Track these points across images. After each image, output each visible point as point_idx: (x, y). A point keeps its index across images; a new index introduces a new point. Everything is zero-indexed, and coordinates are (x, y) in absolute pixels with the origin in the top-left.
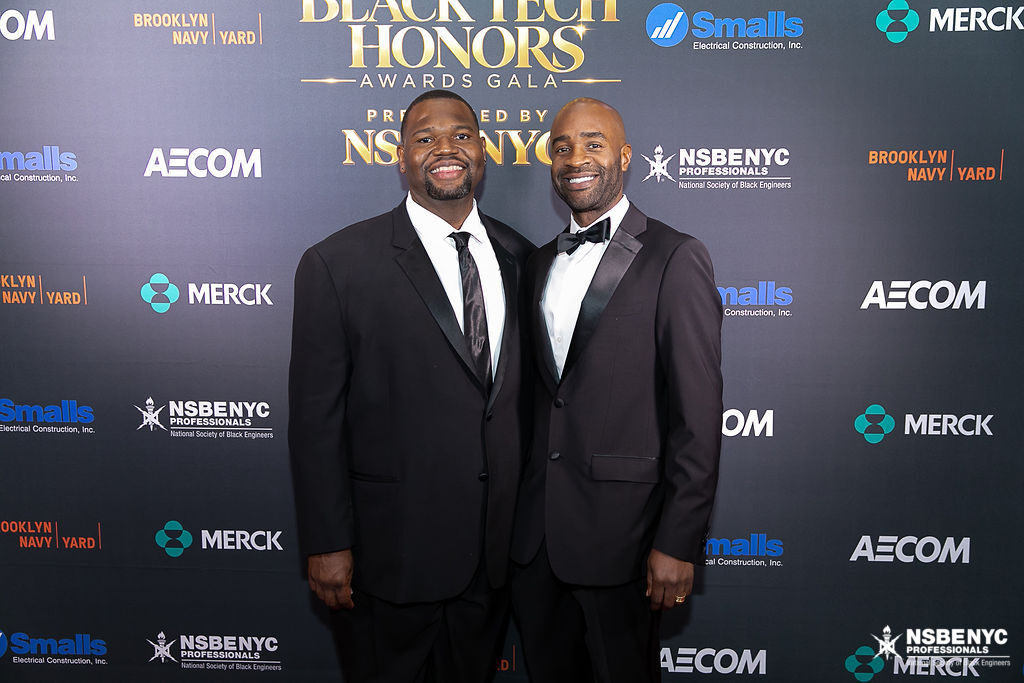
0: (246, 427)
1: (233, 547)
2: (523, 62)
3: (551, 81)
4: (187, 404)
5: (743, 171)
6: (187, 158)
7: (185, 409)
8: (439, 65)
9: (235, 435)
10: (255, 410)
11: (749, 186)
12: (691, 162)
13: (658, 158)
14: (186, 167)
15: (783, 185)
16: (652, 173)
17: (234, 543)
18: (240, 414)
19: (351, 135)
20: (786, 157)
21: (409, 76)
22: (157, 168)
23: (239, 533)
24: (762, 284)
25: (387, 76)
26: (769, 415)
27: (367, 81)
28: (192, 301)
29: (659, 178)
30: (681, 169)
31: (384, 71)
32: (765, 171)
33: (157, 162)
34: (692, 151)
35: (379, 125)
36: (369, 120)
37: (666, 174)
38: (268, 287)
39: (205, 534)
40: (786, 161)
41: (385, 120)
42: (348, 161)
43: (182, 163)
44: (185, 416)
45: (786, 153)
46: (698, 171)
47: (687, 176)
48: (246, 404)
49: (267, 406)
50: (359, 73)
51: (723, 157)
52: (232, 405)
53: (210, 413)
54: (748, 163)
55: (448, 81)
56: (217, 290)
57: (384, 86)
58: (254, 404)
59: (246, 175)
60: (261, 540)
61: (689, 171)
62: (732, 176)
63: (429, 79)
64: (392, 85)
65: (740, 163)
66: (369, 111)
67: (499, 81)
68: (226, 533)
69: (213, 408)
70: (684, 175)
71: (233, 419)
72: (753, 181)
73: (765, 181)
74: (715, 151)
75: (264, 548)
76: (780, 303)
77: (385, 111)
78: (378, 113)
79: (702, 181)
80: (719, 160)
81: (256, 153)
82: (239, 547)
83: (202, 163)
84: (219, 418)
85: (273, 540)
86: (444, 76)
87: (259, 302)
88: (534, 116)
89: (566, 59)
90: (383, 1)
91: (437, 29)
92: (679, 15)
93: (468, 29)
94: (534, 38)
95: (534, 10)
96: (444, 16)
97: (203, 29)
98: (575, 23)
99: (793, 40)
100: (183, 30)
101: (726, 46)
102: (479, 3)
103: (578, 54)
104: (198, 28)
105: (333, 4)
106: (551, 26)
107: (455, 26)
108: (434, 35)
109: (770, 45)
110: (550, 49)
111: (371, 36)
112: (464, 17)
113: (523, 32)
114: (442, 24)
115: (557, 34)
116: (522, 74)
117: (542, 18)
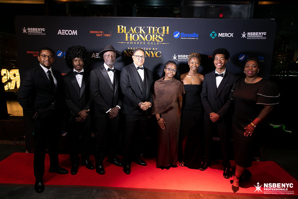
2: (153, 40)
3: (158, 43)
6: (98, 55)
8: (140, 40)
13: (175, 56)
16: (174, 59)
19: (125, 52)
21: (135, 42)
22: (94, 56)
27: (128, 43)
30: (178, 58)
31: (131, 41)
33: (94, 55)
34: (180, 55)
37: (176, 59)
42: (125, 56)
50: (127, 41)
55: (141, 43)
57: (131, 43)
61: (180, 58)
62: (186, 59)
63: (138, 43)
65: (188, 57)
74: (184, 55)
78: (130, 48)
79: (182, 60)
80: (184, 57)
88: (155, 49)
89: (160, 40)
90: (131, 30)
91: (140, 35)
92: (179, 33)
93: (145, 35)
94: (155, 36)
95: (155, 32)
96: (141, 32)
97: (102, 34)
98: (162, 34)
99: (197, 38)
100: (98, 34)
101: (186, 38)
102: (146, 30)
103: (162, 39)
104: (101, 34)
105: (123, 30)
106: (158, 34)
107: (142, 34)
108: (139, 35)
109: (193, 38)
110: (158, 38)
111: (129, 35)
112: (144, 33)
113: (154, 35)
114: (140, 34)
115: (159, 36)
116: (153, 42)
117: (157, 33)
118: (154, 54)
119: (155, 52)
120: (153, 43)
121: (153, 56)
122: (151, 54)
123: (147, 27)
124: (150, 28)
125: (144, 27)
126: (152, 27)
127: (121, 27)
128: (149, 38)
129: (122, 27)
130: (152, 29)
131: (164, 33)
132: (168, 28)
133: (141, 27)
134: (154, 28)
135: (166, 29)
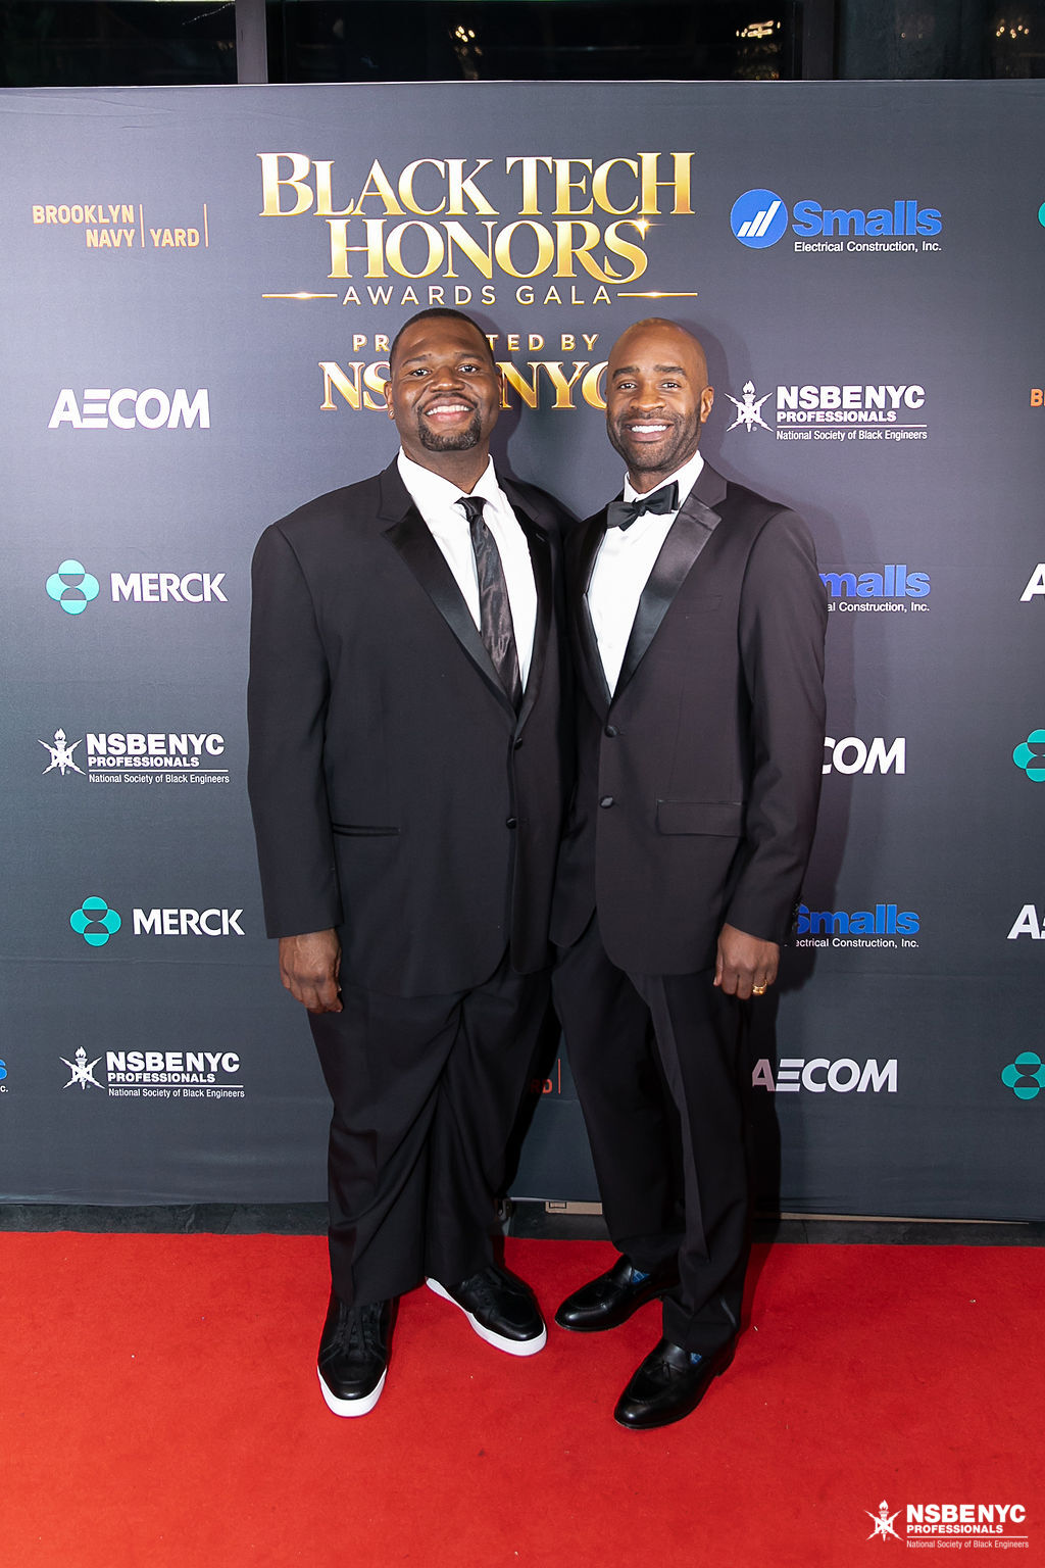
0: (192, 768)
1: (176, 932)
2: (565, 270)
3: (602, 295)
4: (112, 738)
5: (863, 416)
6: (107, 402)
7: (108, 745)
8: (450, 274)
9: (177, 779)
10: (204, 745)
11: (871, 436)
12: (793, 405)
13: (749, 399)
14: (107, 415)
15: (916, 435)
16: (740, 420)
17: (178, 927)
18: (184, 751)
19: (331, 370)
20: (921, 397)
21: (409, 288)
22: (66, 417)
23: (184, 912)
24: (889, 569)
25: (380, 289)
26: (899, 745)
27: (352, 295)
28: (116, 597)
29: (749, 426)
30: (779, 414)
31: (376, 282)
32: (892, 416)
33: (66, 408)
34: (794, 390)
35: (368, 356)
36: (356, 348)
37: (759, 420)
38: (220, 577)
39: (138, 914)
40: (920, 402)
41: (377, 348)
42: (328, 405)
43: (101, 409)
44: (109, 754)
45: (921, 391)
46: (802, 417)
47: (788, 424)
48: (192, 737)
49: (220, 740)
50: (341, 285)
51: (835, 397)
52: (173, 739)
53: (142, 750)
54: (869, 405)
55: (463, 294)
56: (151, 582)
57: (375, 301)
58: (203, 737)
59: (189, 424)
60: (214, 922)
61: (791, 416)
62: (848, 422)
63: (436, 292)
64: (386, 301)
65: (859, 405)
66: (356, 337)
67: (532, 296)
68: (167, 912)
69: (146, 743)
70: (784, 421)
71: (174, 757)
72: (875, 430)
73: (892, 430)
74: (825, 390)
75: (218, 932)
76: (912, 593)
77: (377, 337)
78: (368, 339)
79: (807, 430)
80: (830, 401)
81: (202, 397)
82: (184, 931)
83: (128, 408)
84: (155, 756)
85: (231, 921)
86: (457, 288)
87: (208, 598)
88: (580, 342)
89: (623, 265)
90: (374, 187)
91: (447, 224)
92: (776, 205)
93: (490, 225)
94: (579, 237)
95: (579, 198)
96: (457, 207)
97: (128, 226)
98: (634, 215)
99: (930, 240)
100: (100, 227)
101: (839, 248)
102: (503, 189)
103: (639, 259)
104: (120, 224)
105: (304, 191)
106: (602, 220)
107: (471, 221)
108: (443, 233)
109: (899, 246)
110: (601, 252)
111: (356, 234)
112: (484, 207)
113: (564, 229)
114: (454, 218)
115: (611, 231)
116: (563, 285)
117: (589, 210)
118: (577, 389)
119: (580, 365)
120: (565, 296)
121: (563, 400)
122: (546, 388)
123: (511, 161)
124: (530, 165)
125: (483, 163)
126: (548, 161)
127: (286, 169)
128: (523, 249)
129: (301, 163)
130: (546, 179)
131: (650, 207)
132: (682, 161)
133: (456, 166)
134: (563, 167)
135: (666, 170)
